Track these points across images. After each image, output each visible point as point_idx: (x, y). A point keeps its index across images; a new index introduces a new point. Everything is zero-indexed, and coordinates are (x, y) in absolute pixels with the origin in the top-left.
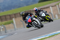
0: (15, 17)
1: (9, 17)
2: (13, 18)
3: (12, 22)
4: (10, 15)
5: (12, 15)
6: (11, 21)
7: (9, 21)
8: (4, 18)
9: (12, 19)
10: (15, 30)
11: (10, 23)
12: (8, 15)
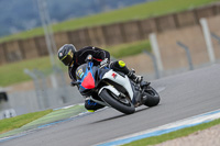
0: (159, 31)
1: (135, 29)
2: (150, 32)
3: (148, 49)
4: (139, 23)
5: (145, 21)
6: (144, 42)
7: (135, 44)
8: (117, 31)
9: (148, 38)
10: (158, 77)
11: (138, 52)
12: (132, 23)
